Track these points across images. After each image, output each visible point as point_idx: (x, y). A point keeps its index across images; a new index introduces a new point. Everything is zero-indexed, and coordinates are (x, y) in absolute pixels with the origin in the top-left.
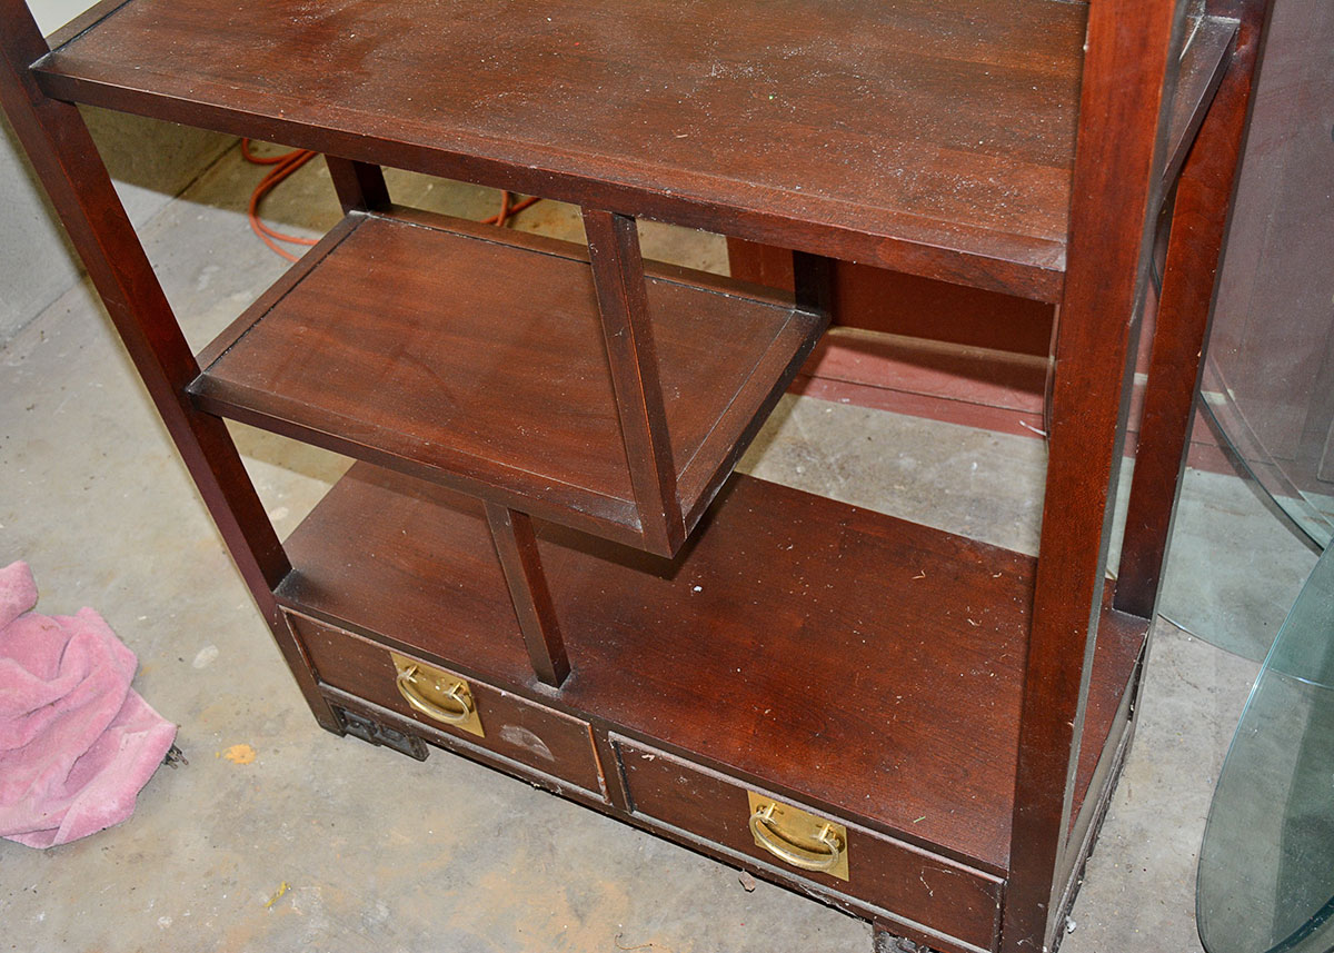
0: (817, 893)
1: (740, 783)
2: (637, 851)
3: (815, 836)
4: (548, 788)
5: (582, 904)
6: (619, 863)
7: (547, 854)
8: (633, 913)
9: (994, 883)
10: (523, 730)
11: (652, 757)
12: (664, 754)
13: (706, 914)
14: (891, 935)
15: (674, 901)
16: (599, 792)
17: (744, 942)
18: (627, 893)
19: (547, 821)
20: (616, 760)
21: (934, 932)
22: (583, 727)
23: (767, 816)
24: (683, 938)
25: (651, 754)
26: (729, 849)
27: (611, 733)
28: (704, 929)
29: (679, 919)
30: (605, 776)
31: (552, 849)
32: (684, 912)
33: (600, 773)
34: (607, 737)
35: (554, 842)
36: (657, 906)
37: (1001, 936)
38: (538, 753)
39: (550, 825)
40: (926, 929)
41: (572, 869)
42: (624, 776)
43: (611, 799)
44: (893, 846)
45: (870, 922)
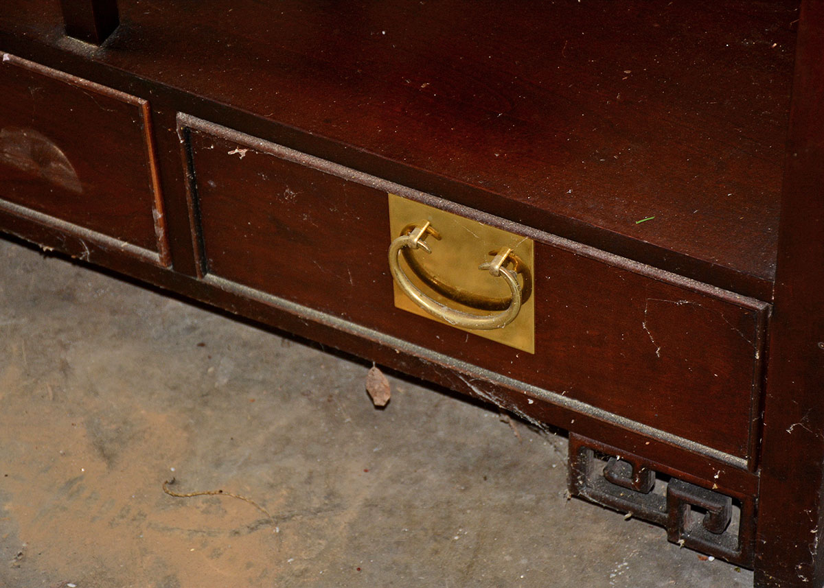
0: (484, 385)
1: (377, 182)
2: (205, 373)
3: (486, 265)
4: (66, 249)
5: (112, 440)
6: (174, 388)
7: (57, 375)
8: (193, 453)
9: (752, 310)
10: (35, 135)
11: (243, 152)
12: (262, 143)
13: (309, 457)
14: (598, 454)
15: (260, 438)
16: (152, 246)
17: (367, 494)
18: (186, 428)
19: (60, 331)
20: (186, 168)
21: (661, 434)
22: (135, 108)
23: (415, 238)
24: (272, 486)
25: (242, 146)
26: (353, 325)
27: (181, 116)
28: (306, 475)
29: (267, 461)
30: (165, 210)
31: (65, 368)
32: (275, 453)
33: (158, 201)
34: (173, 122)
35: (69, 359)
36: (233, 443)
37: (760, 422)
38: (56, 179)
39: (63, 337)
40: (648, 430)
41: (97, 394)
42: (196, 200)
43: (171, 256)
44: (604, 264)
45: (563, 433)
